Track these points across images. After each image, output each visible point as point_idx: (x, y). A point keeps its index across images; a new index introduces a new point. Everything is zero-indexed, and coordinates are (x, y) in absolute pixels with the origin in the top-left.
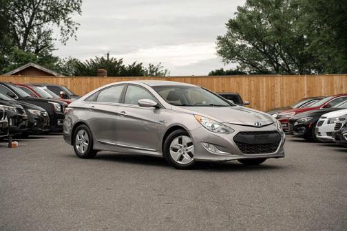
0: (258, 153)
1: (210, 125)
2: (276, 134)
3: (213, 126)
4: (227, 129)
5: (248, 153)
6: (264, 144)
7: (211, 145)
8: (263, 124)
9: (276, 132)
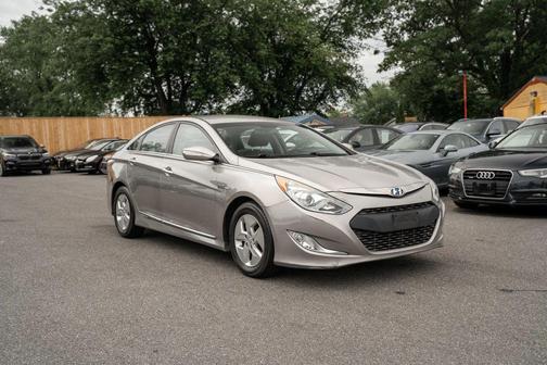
0: (399, 247)
1: (305, 196)
2: (431, 208)
3: (310, 199)
4: (338, 203)
5: (380, 249)
6: (411, 230)
7: (307, 237)
8: (406, 191)
9: (430, 203)
